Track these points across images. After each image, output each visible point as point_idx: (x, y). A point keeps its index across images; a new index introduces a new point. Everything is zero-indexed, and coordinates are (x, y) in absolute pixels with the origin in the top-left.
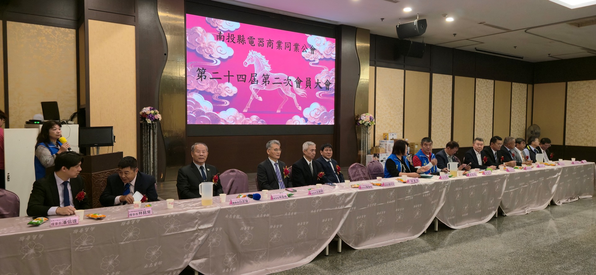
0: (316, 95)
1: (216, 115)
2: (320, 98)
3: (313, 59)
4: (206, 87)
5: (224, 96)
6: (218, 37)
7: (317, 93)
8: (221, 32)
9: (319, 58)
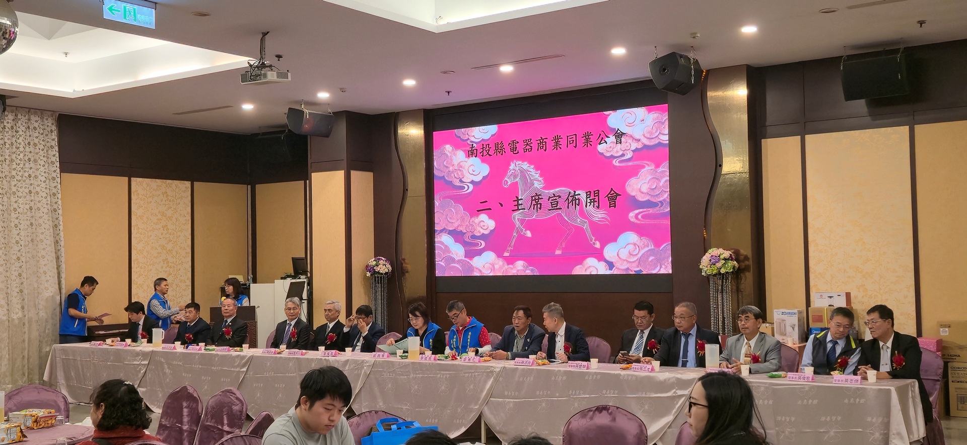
0: (630, 218)
1: (468, 262)
2: (639, 222)
3: (620, 153)
4: (456, 225)
5: (478, 234)
6: (470, 152)
7: (632, 215)
8: (473, 145)
9: (633, 148)
